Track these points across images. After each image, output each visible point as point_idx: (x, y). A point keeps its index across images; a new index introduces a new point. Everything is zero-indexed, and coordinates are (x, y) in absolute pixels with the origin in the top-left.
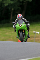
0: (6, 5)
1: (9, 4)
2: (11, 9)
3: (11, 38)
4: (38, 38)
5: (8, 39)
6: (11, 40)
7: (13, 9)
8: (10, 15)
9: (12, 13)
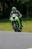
0: (23, 3)
1: (25, 2)
2: (27, 6)
3: (28, 30)
5: (25, 31)
6: (27, 31)
7: (29, 6)
8: (27, 11)
9: (28, 9)
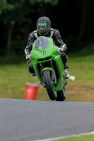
4: (71, 90)
9: (10, 31)
